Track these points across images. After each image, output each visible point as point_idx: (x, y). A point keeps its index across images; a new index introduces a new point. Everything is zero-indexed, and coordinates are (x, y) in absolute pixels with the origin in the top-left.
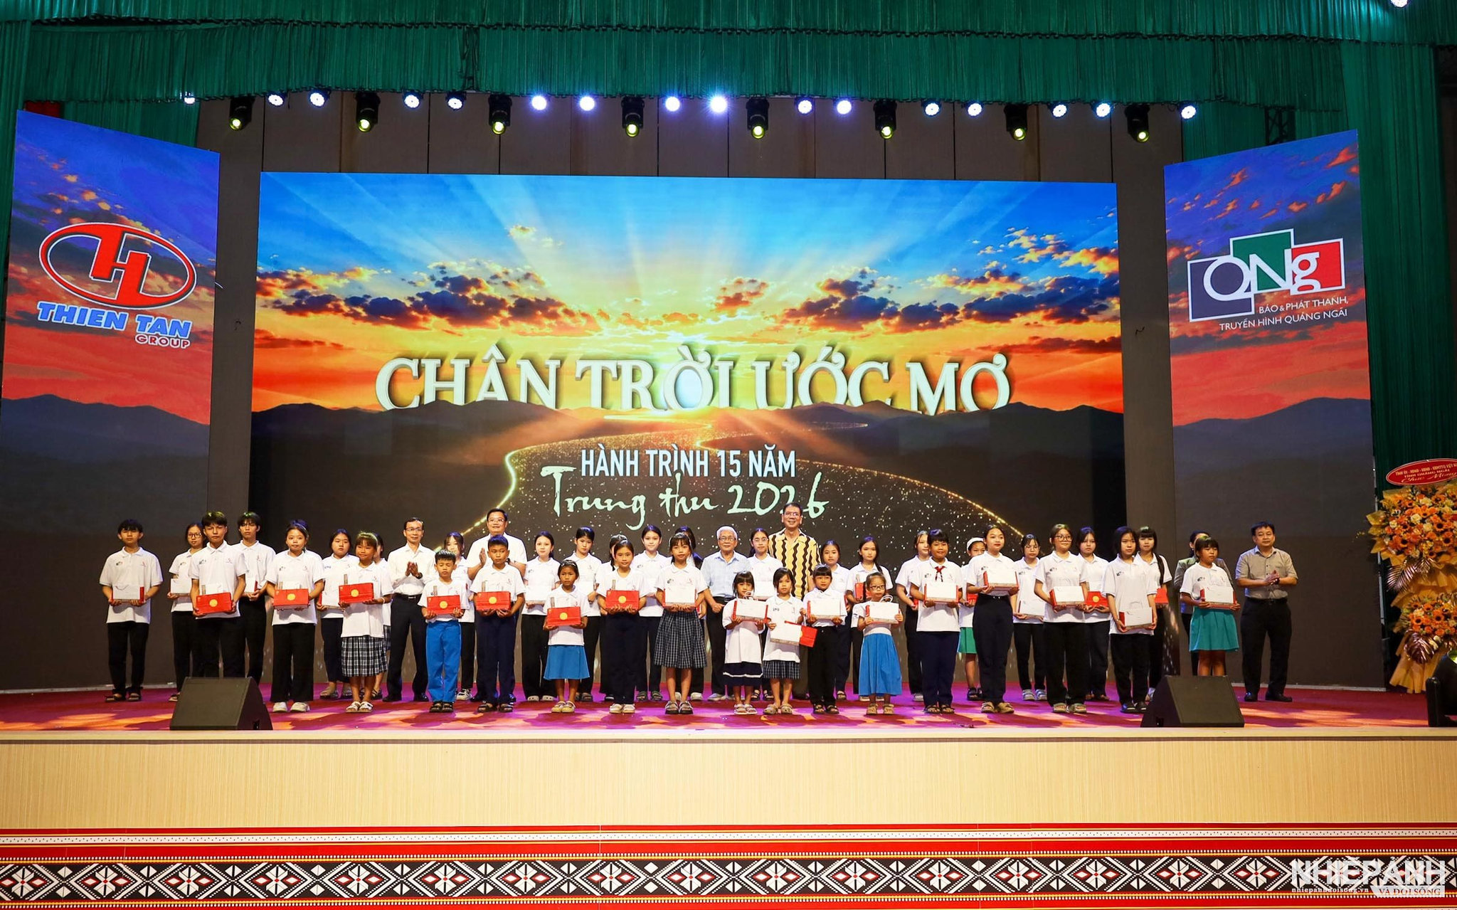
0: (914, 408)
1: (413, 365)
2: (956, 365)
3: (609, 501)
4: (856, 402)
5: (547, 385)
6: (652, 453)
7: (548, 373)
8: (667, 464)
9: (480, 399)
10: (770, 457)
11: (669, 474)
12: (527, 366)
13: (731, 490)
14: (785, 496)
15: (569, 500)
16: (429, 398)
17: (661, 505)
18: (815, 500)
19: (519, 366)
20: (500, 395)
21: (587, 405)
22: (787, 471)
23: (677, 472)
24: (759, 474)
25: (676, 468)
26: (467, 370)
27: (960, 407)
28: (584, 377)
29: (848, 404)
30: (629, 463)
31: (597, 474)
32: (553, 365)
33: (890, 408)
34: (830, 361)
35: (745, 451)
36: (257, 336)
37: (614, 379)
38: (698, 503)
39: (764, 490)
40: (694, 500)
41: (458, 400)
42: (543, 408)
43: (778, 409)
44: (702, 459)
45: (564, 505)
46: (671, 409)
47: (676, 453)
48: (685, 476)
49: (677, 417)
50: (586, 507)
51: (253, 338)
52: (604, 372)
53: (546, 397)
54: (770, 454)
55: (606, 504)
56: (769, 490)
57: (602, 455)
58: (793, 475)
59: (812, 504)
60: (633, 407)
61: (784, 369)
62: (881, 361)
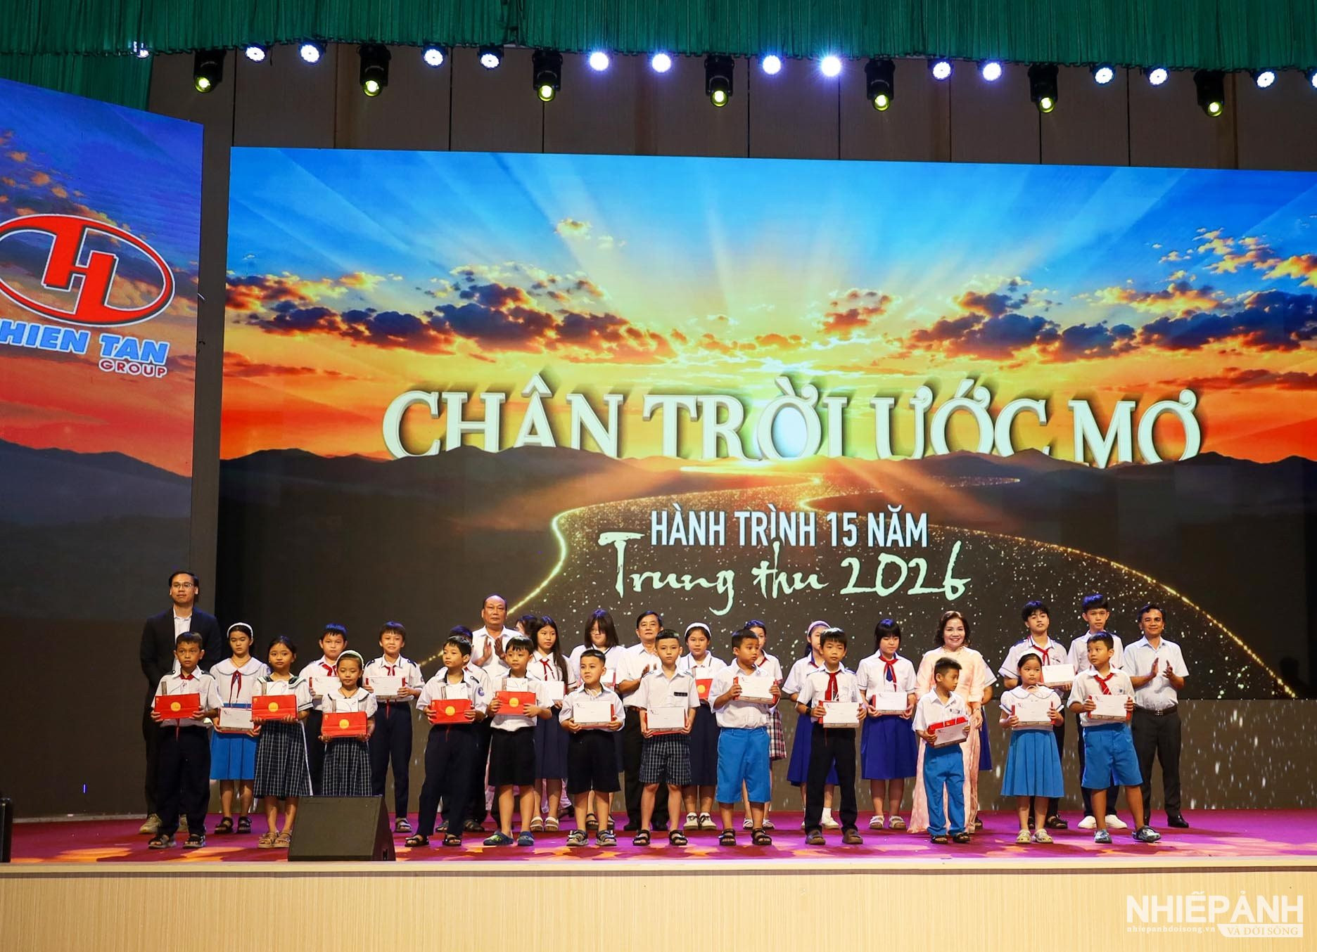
0: (1079, 458)
1: (432, 399)
2: (1133, 404)
3: (687, 578)
4: (1005, 450)
5: (605, 426)
6: (742, 515)
7: (608, 412)
8: (761, 529)
9: (519, 443)
10: (895, 521)
11: (765, 543)
12: (580, 403)
13: (845, 563)
14: (914, 571)
15: (636, 577)
16: (453, 443)
17: (755, 582)
18: (952, 577)
19: (569, 402)
20: (545, 439)
21: (656, 453)
22: (916, 538)
23: (775, 540)
24: (882, 544)
25: (773, 535)
26: (502, 407)
27: (1138, 457)
28: (654, 417)
29: (994, 453)
30: (713, 528)
31: (672, 543)
32: (614, 401)
33: (1049, 458)
34: (972, 398)
35: (862, 513)
36: (225, 361)
37: (693, 420)
38: (803, 580)
39: (887, 564)
40: (798, 576)
41: (490, 444)
42: (601, 456)
43: (905, 460)
44: (807, 523)
45: (628, 584)
46: (767, 458)
47: (773, 515)
48: (785, 545)
49: (777, 469)
50: (657, 585)
51: (221, 365)
52: (680, 410)
53: (605, 443)
54: (895, 517)
55: (683, 582)
56: (893, 563)
57: (678, 519)
58: (924, 544)
59: (949, 581)
60: (718, 455)
61: (912, 407)
62: (1036, 398)
